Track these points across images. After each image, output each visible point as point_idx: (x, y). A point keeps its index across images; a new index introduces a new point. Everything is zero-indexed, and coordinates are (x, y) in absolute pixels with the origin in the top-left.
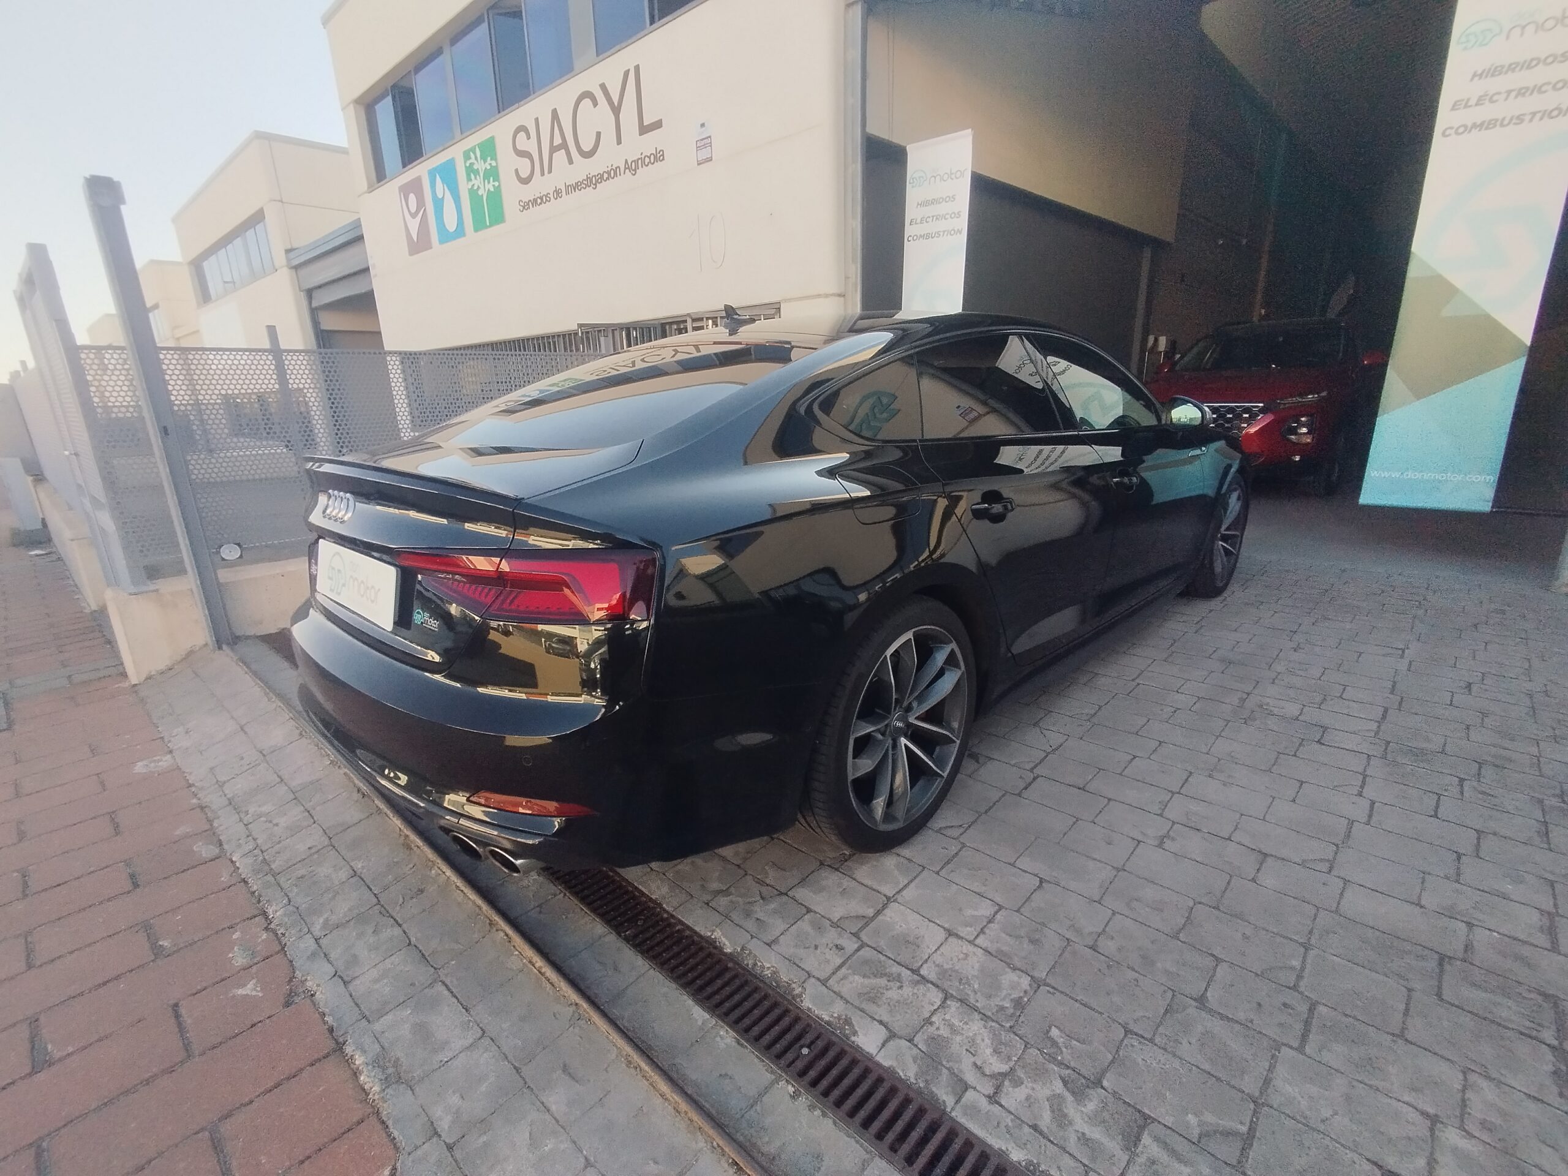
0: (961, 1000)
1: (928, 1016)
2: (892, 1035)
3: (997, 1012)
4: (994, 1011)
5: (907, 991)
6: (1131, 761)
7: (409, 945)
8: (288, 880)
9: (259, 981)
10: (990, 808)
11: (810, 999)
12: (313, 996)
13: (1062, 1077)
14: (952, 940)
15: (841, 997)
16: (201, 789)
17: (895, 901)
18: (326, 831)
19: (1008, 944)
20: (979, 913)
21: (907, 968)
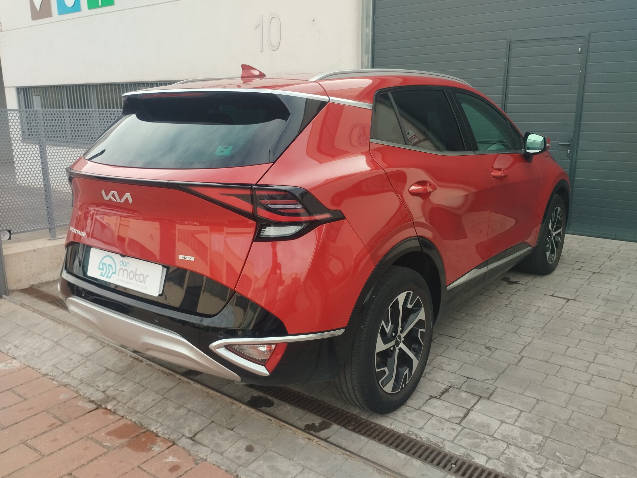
0: (515, 445)
1: (503, 451)
2: (489, 458)
3: (532, 448)
4: (530, 448)
5: (491, 443)
6: (567, 349)
7: (242, 437)
8: (152, 415)
9: (174, 456)
10: (504, 371)
11: (448, 448)
12: (206, 460)
13: (564, 468)
14: (504, 425)
15: (462, 447)
16: (55, 376)
17: (472, 410)
18: (157, 392)
19: (529, 425)
20: (513, 414)
21: (487, 435)
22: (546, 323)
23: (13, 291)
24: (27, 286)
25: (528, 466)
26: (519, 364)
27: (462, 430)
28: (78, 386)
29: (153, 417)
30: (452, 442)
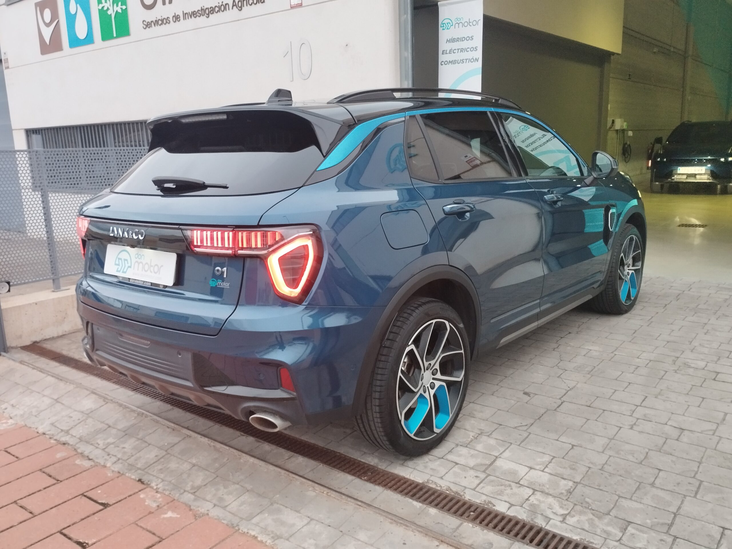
0: (541, 492)
1: (527, 498)
4: (558, 494)
5: (515, 490)
6: (614, 392)
7: (248, 491)
8: (154, 471)
9: (173, 511)
10: (541, 417)
11: (469, 496)
12: (208, 514)
13: (592, 513)
14: (532, 471)
15: (484, 494)
16: (53, 435)
17: (500, 457)
18: (160, 448)
19: (560, 471)
20: (544, 460)
21: (513, 482)
22: (595, 367)
23: (12, 348)
24: (28, 343)
25: (553, 512)
26: (558, 410)
27: (486, 477)
28: (77, 443)
29: (155, 473)
30: (474, 489)
